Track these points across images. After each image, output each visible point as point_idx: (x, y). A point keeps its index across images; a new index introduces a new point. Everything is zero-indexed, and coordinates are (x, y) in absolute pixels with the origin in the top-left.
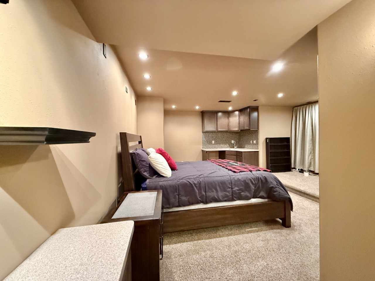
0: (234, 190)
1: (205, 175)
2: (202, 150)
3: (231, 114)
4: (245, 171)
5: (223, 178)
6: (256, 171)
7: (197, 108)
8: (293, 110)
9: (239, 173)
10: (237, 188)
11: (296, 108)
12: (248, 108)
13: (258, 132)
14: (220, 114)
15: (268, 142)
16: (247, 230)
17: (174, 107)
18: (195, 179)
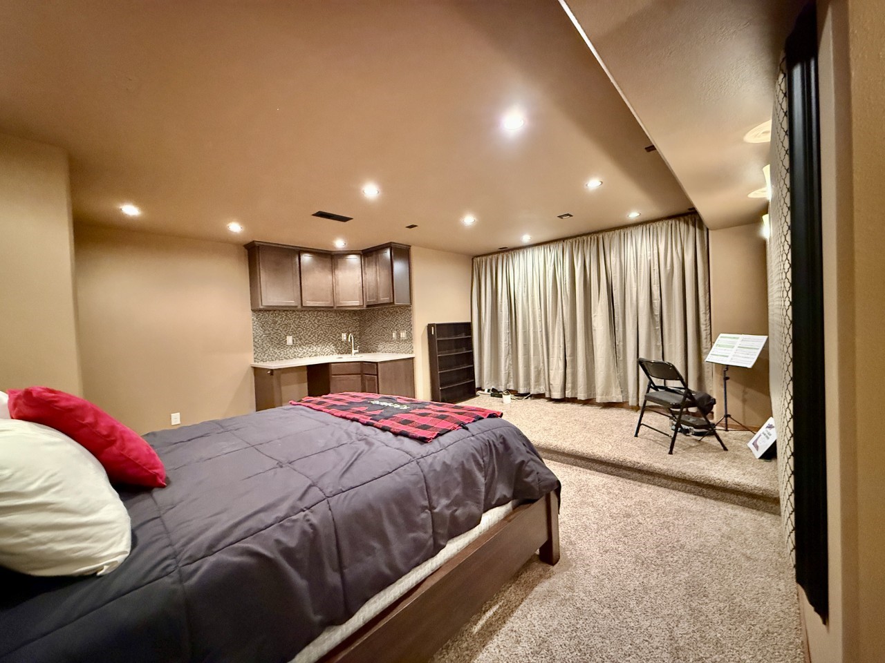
0: (436, 510)
1: (329, 484)
2: (255, 369)
3: (339, 261)
4: (450, 431)
5: (398, 479)
6: (474, 421)
7: (235, 228)
8: (473, 262)
9: (435, 442)
10: (444, 502)
11: (478, 259)
12: (387, 247)
13: (410, 310)
14: (306, 258)
15: (433, 333)
16: (476, 629)
17: (130, 210)
18: (286, 523)
